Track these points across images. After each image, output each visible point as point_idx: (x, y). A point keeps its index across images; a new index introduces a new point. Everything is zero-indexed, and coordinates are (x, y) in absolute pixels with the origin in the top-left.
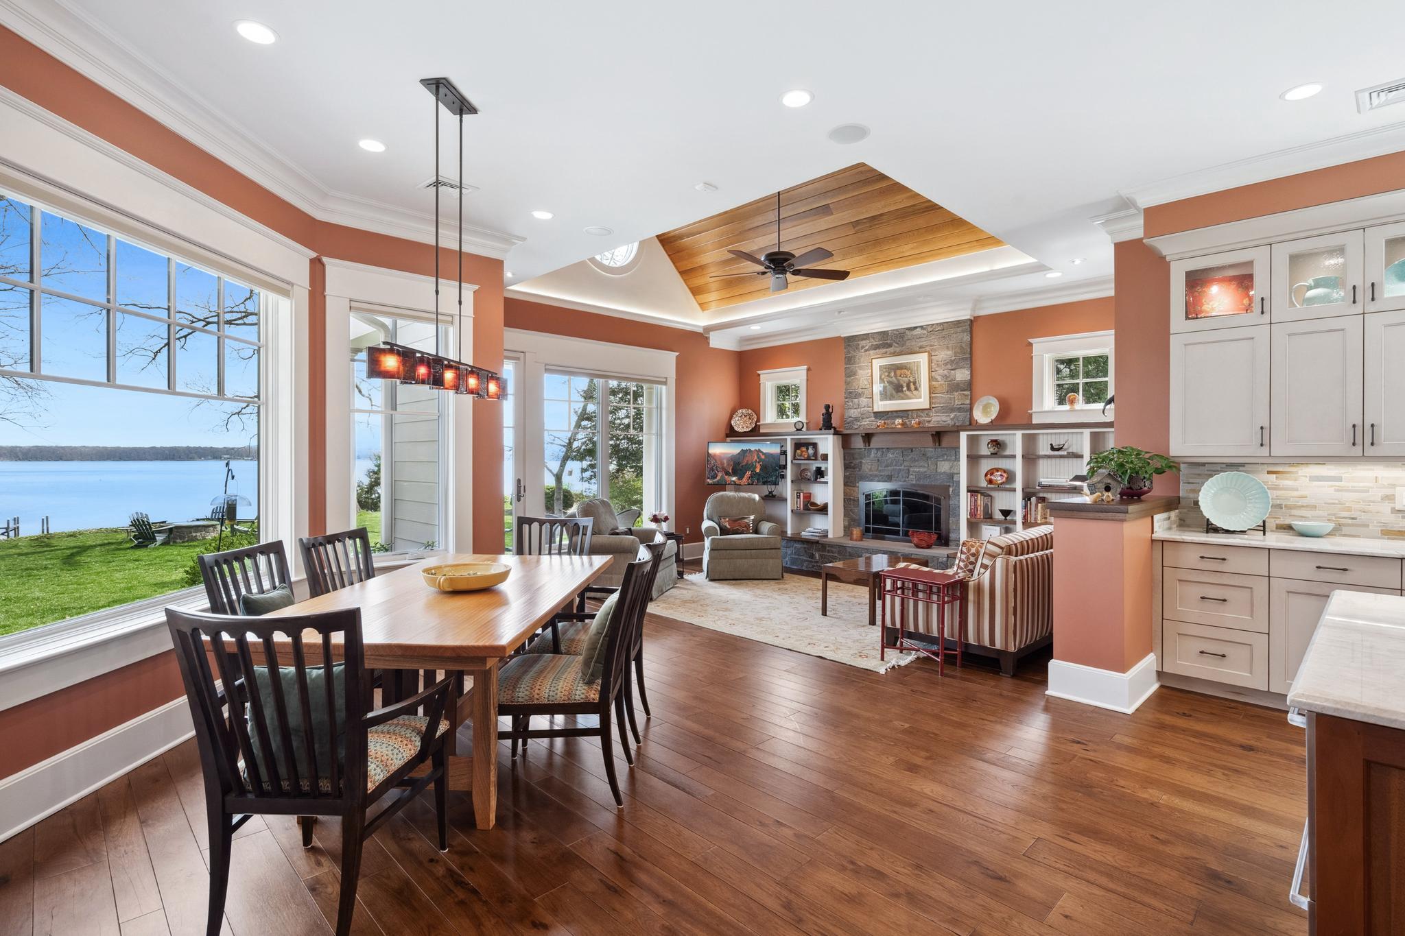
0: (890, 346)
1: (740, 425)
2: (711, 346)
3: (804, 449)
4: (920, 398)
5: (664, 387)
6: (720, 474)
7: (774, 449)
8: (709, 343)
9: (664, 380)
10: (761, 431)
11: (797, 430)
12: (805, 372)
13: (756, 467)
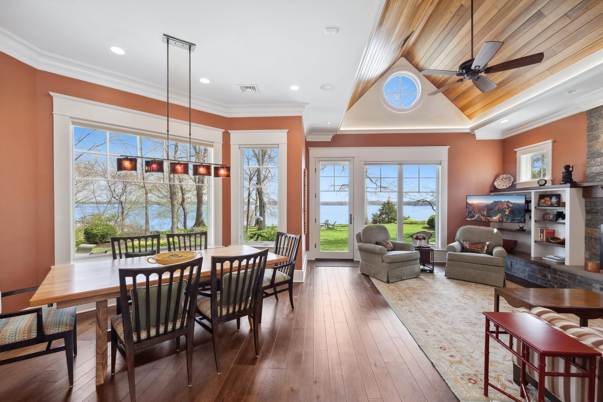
1: (500, 184)
2: (477, 139)
3: (548, 199)
5: (440, 166)
6: (477, 216)
7: (521, 201)
8: (475, 138)
9: (440, 162)
10: (517, 187)
11: (540, 185)
12: (551, 144)
13: (505, 211)
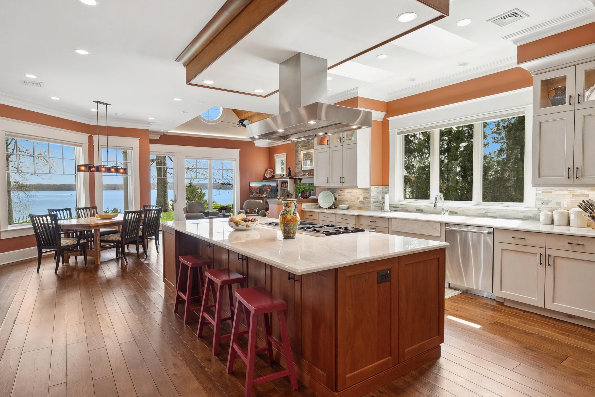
0: (306, 146)
1: (268, 175)
2: (255, 146)
3: (284, 184)
4: (313, 165)
5: (235, 162)
6: (254, 193)
7: (274, 184)
8: (255, 145)
9: (235, 159)
10: (275, 177)
11: (282, 177)
12: (286, 155)
13: (268, 191)
